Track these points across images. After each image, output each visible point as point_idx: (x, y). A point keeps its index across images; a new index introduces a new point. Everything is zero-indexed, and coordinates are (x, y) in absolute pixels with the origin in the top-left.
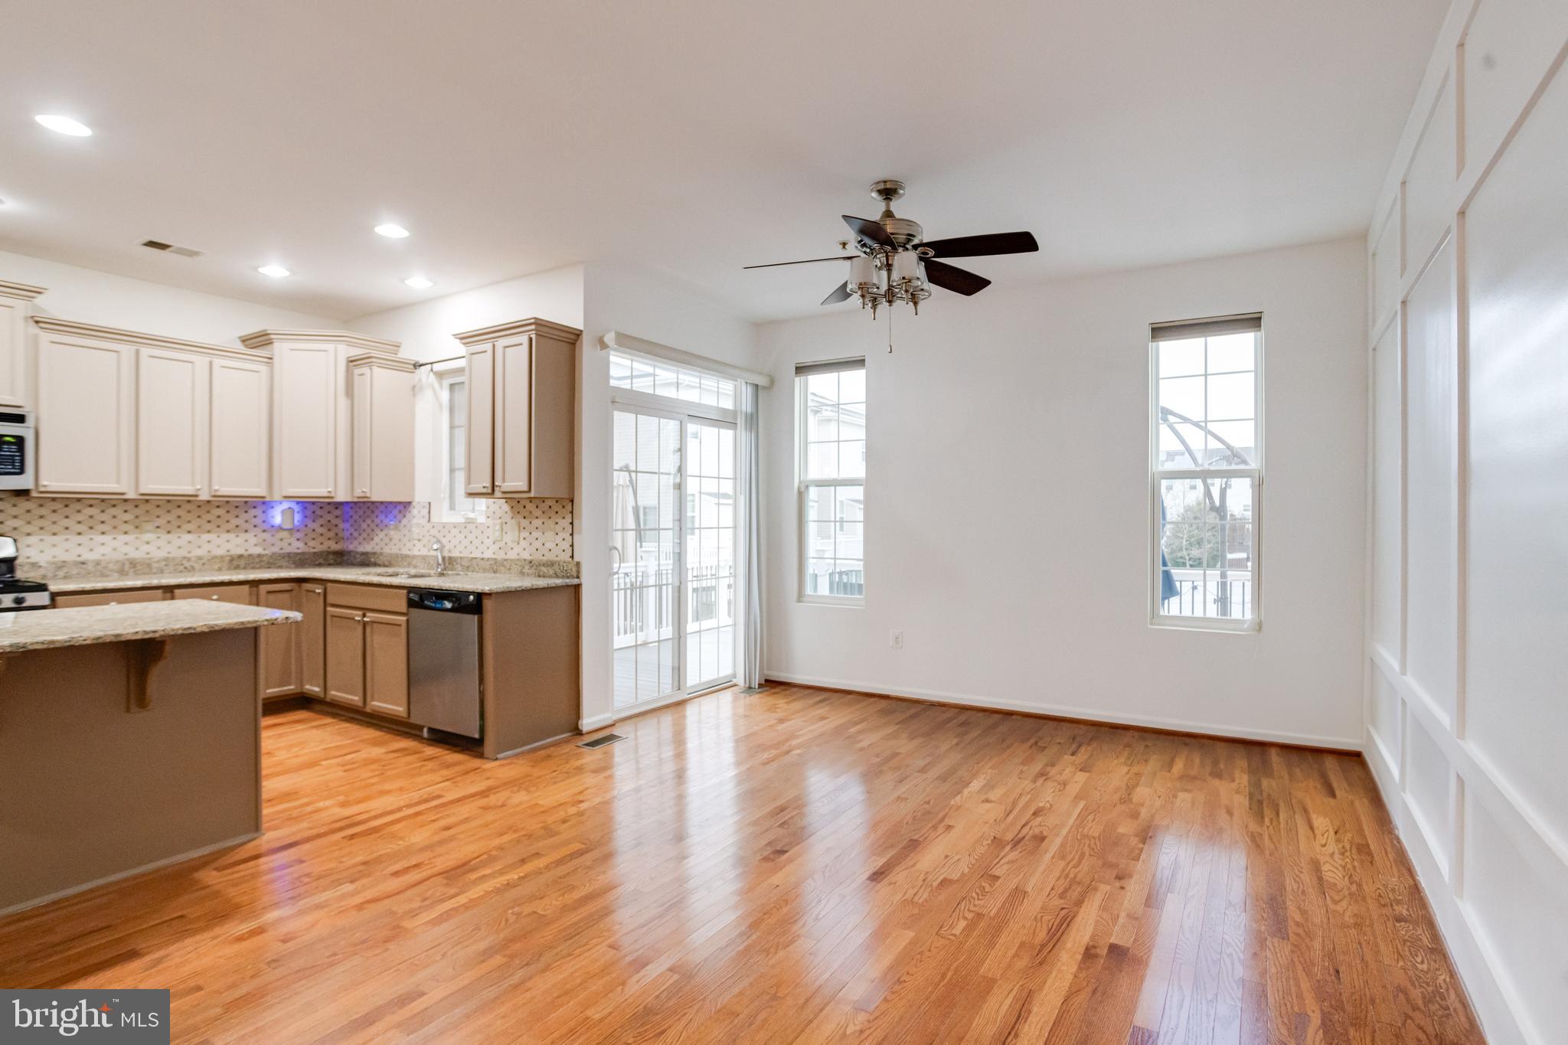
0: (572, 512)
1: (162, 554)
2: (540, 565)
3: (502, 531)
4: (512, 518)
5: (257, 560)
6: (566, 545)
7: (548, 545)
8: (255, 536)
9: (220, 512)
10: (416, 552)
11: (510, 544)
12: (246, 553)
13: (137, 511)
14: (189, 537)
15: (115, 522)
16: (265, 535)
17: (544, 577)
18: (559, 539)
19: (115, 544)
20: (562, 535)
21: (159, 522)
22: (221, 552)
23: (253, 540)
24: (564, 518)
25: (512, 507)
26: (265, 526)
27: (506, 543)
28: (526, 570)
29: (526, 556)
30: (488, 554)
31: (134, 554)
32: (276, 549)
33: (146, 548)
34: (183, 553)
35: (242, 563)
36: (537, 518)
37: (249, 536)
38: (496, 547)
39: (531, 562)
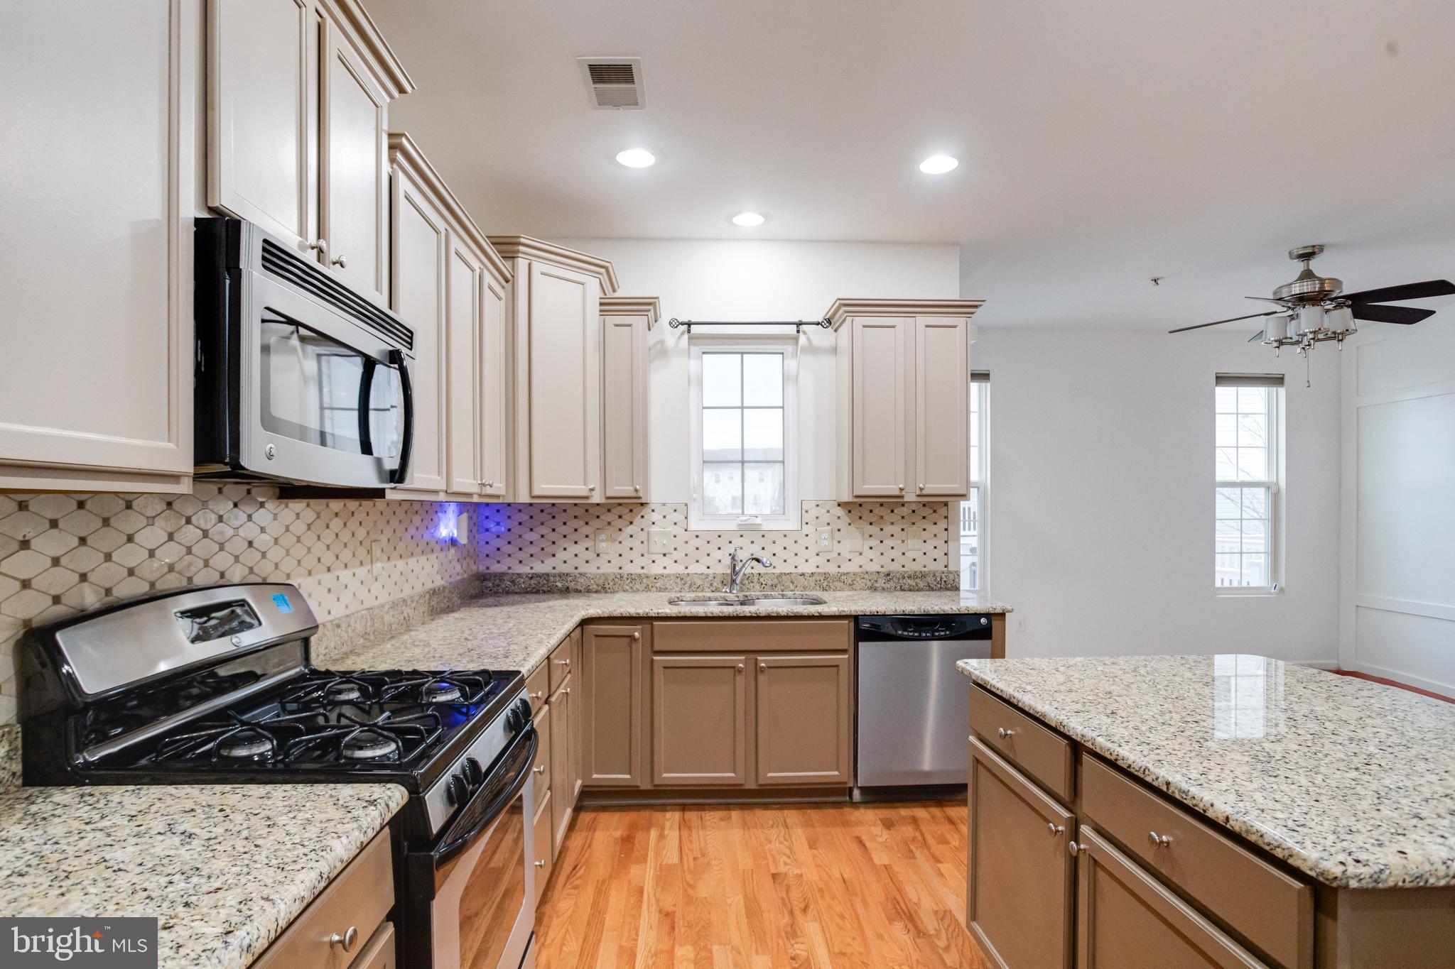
0: (946, 517)
2: (904, 578)
3: (833, 539)
4: (850, 524)
6: (938, 554)
7: (910, 555)
8: (427, 560)
10: (656, 570)
11: (846, 555)
14: (401, 565)
17: (910, 590)
18: (928, 547)
19: (355, 584)
20: (931, 543)
24: (935, 524)
25: (850, 512)
27: (839, 554)
28: (881, 583)
29: (875, 567)
30: (808, 568)
33: (376, 589)
36: (892, 523)
38: (821, 560)
39: (888, 575)
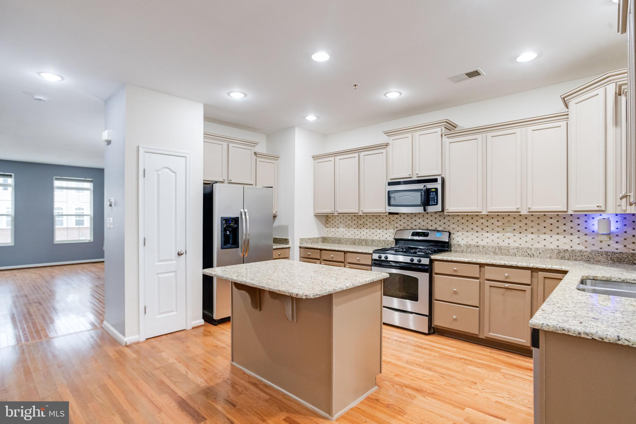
1: (516, 245)
5: (578, 254)
8: (579, 238)
9: (553, 221)
12: (570, 249)
13: (504, 221)
14: (532, 236)
15: (493, 226)
16: (586, 238)
19: (493, 238)
21: (516, 227)
22: (553, 246)
23: (577, 241)
26: (587, 231)
31: (502, 244)
32: (596, 248)
33: (507, 241)
34: (528, 245)
35: (567, 255)
37: (574, 238)
